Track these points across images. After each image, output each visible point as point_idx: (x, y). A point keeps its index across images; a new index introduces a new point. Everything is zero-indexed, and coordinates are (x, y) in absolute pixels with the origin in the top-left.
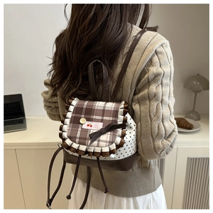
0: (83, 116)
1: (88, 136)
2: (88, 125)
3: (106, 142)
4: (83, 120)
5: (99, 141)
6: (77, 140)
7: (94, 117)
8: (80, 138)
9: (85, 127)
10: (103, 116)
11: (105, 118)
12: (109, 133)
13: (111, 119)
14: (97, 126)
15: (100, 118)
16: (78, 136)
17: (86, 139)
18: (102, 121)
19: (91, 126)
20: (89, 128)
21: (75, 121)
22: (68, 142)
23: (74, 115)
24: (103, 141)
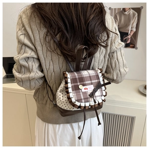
0: (79, 84)
1: (88, 97)
2: (85, 89)
3: (100, 96)
4: (81, 87)
5: (96, 97)
6: (83, 101)
7: (86, 82)
8: (84, 99)
10: (91, 80)
11: (93, 81)
12: (99, 90)
13: (97, 81)
14: (90, 88)
15: (90, 82)
16: (82, 98)
18: (92, 84)
20: (86, 90)
21: (76, 88)
22: (78, 104)
23: (73, 84)
24: (98, 96)
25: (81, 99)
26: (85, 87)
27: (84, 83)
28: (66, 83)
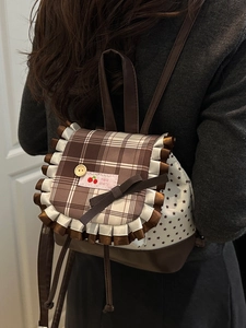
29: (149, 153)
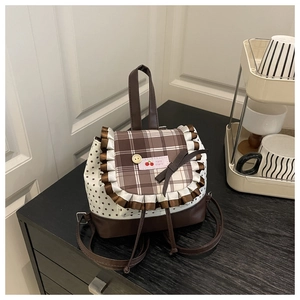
0: (133, 152)
1: (153, 181)
2: (147, 164)
3: (183, 182)
4: (136, 158)
5: (172, 183)
6: (139, 190)
7: (152, 150)
8: (142, 186)
9: (142, 167)
10: (164, 146)
11: (168, 148)
12: (182, 168)
14: (161, 163)
15: (161, 149)
16: (138, 182)
17: (151, 185)
18: (165, 153)
19: (152, 164)
20: (149, 167)
21: (125, 162)
22: (125, 196)
23: (119, 153)
24: (178, 182)
25: (135, 186)
26: (147, 160)
27: (147, 150)
28: (104, 149)
29: (182, 137)
